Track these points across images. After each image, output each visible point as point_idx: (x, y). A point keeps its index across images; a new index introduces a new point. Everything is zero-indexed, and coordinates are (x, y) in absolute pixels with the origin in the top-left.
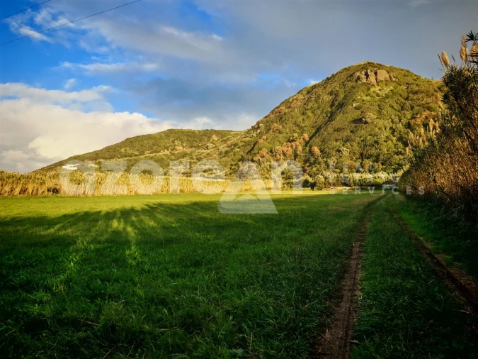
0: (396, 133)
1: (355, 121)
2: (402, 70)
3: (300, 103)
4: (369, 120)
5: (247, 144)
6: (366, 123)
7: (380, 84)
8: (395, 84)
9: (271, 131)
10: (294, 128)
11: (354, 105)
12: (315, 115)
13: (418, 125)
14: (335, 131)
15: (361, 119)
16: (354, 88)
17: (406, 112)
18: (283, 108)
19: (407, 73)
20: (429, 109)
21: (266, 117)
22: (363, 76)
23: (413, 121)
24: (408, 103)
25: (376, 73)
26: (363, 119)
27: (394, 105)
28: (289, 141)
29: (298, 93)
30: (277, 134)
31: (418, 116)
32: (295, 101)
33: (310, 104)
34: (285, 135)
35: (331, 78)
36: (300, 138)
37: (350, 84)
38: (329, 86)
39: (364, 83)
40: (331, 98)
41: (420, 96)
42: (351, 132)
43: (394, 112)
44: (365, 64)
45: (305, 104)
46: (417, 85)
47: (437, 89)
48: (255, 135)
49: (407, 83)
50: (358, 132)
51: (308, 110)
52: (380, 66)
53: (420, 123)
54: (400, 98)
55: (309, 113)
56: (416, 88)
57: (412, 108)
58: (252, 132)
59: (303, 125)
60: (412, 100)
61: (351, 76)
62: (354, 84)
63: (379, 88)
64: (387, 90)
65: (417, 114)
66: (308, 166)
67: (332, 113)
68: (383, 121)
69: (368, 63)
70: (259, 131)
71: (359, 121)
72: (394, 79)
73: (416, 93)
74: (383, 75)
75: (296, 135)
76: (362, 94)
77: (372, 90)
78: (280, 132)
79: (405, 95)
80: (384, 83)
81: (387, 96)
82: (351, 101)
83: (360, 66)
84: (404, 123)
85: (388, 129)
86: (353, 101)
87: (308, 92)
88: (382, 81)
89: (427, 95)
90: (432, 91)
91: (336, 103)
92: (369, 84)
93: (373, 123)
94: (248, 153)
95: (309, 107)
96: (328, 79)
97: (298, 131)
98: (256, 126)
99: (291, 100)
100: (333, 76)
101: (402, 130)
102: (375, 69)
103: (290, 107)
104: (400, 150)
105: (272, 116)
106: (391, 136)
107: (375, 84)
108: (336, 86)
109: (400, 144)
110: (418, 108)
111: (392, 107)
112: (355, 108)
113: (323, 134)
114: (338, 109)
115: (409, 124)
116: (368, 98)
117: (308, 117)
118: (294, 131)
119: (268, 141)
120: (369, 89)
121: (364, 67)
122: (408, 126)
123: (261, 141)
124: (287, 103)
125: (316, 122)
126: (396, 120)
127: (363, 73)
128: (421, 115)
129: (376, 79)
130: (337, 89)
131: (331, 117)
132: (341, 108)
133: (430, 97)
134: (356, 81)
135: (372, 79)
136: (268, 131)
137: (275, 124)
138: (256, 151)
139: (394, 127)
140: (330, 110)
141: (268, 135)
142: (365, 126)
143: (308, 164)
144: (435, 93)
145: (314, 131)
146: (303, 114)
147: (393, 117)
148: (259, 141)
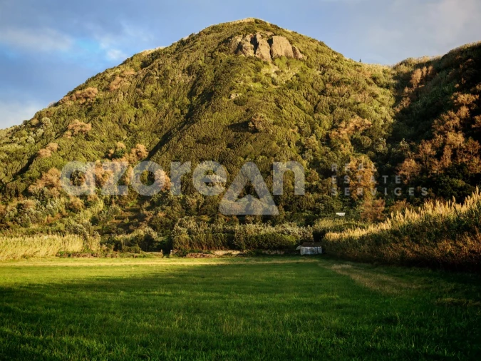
0: (307, 154)
1: (234, 126)
2: (313, 41)
3: (128, 84)
4: (261, 127)
5: (13, 156)
6: (255, 131)
7: (277, 61)
8: (302, 64)
9: (69, 133)
10: (118, 131)
11: (233, 97)
12: (159, 109)
13: (343, 141)
14: (198, 142)
15: (246, 123)
16: (232, 64)
17: (322, 116)
18: (94, 90)
19: (321, 48)
20: (360, 113)
21: (56, 105)
22: (248, 45)
23: (334, 132)
24: (325, 100)
25: (270, 42)
26: (251, 124)
27: (302, 103)
28: (106, 157)
29: (125, 63)
30: (82, 141)
31: (343, 125)
32: (118, 79)
33: (149, 88)
34: (97, 143)
35: (188, 41)
36: (130, 153)
37: (224, 56)
38: (185, 56)
39: (250, 57)
40: (189, 79)
41: (345, 89)
42: (229, 146)
43: (303, 114)
44: (250, 23)
45: (139, 86)
46: (338, 69)
47: (370, 80)
48: (31, 139)
49: (322, 66)
50: (242, 146)
51: (144, 97)
52: (277, 30)
53: (345, 137)
54: (311, 90)
55: (147, 105)
56: (338, 76)
57: (332, 109)
58: (24, 132)
59: (136, 127)
60: (331, 95)
61: (227, 41)
62: (231, 57)
63: (276, 68)
64: (290, 74)
65: (340, 121)
66: (148, 209)
67: (192, 109)
68: (285, 129)
69: (256, 21)
70: (40, 131)
71: (242, 127)
72: (300, 56)
73: (337, 83)
74: (282, 46)
75: (121, 145)
76: (247, 77)
77: (264, 70)
78: (87, 138)
79: (320, 86)
80: (285, 60)
81: (290, 86)
82: (227, 89)
83: (241, 24)
84: (320, 135)
85: (293, 145)
86: (231, 89)
87: (144, 64)
88: (280, 58)
89: (356, 89)
90: (364, 82)
91: (200, 90)
92: (258, 60)
93: (267, 131)
94: (15, 177)
95: (147, 93)
96: (182, 43)
97: (125, 137)
98: (35, 122)
99: (109, 76)
100: (193, 38)
101: (317, 147)
102: (269, 34)
103: (107, 89)
104: (314, 183)
105: (70, 103)
106: (299, 157)
107: (270, 61)
108: (197, 57)
109: (315, 173)
110: (341, 110)
111: (299, 105)
112: (235, 102)
113: (175, 147)
114: (203, 102)
115: (327, 137)
116: (258, 85)
117: (146, 112)
118: (118, 138)
119: (62, 153)
120: (258, 69)
121: (249, 28)
122: (327, 141)
123: (46, 153)
124: (102, 80)
125: (161, 123)
126: (307, 129)
127: (248, 38)
128: (348, 123)
129: (271, 52)
130: (201, 62)
131: (191, 117)
132: (210, 100)
133: (360, 92)
134: (236, 52)
135: (264, 50)
136: (61, 133)
137: (77, 121)
138: (34, 171)
139: (303, 142)
140: (187, 101)
141: (62, 141)
142: (254, 137)
143: (147, 204)
144: (368, 87)
145: (158, 140)
146: (136, 106)
147: (302, 123)
148: (42, 152)
